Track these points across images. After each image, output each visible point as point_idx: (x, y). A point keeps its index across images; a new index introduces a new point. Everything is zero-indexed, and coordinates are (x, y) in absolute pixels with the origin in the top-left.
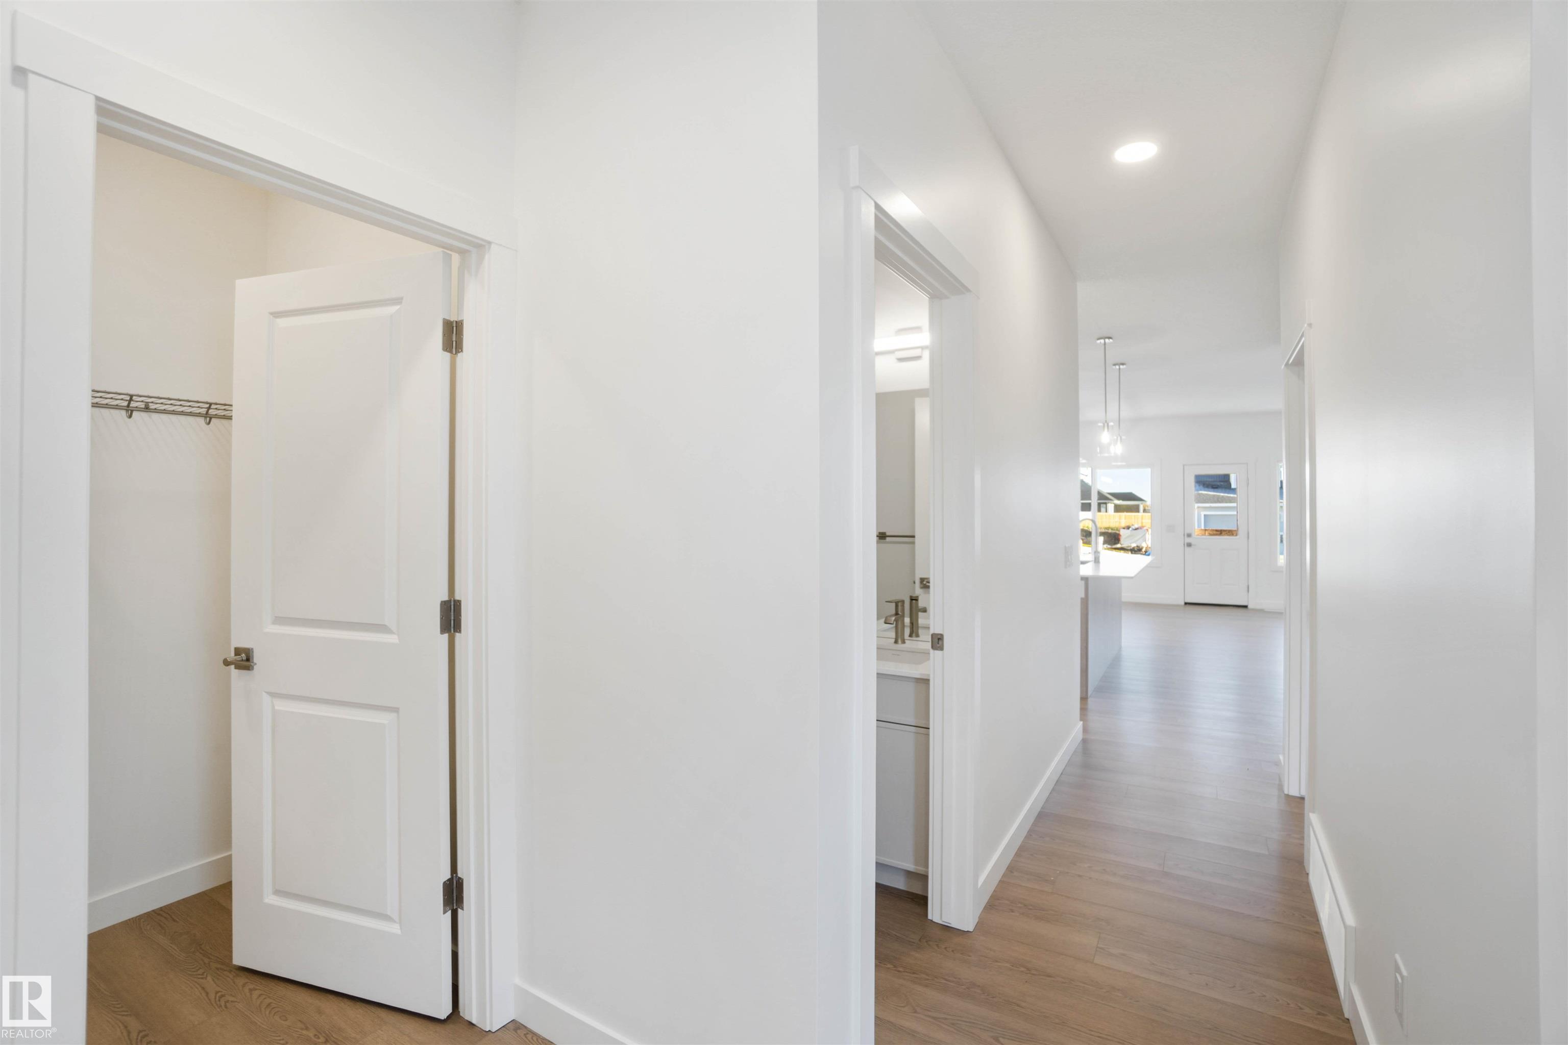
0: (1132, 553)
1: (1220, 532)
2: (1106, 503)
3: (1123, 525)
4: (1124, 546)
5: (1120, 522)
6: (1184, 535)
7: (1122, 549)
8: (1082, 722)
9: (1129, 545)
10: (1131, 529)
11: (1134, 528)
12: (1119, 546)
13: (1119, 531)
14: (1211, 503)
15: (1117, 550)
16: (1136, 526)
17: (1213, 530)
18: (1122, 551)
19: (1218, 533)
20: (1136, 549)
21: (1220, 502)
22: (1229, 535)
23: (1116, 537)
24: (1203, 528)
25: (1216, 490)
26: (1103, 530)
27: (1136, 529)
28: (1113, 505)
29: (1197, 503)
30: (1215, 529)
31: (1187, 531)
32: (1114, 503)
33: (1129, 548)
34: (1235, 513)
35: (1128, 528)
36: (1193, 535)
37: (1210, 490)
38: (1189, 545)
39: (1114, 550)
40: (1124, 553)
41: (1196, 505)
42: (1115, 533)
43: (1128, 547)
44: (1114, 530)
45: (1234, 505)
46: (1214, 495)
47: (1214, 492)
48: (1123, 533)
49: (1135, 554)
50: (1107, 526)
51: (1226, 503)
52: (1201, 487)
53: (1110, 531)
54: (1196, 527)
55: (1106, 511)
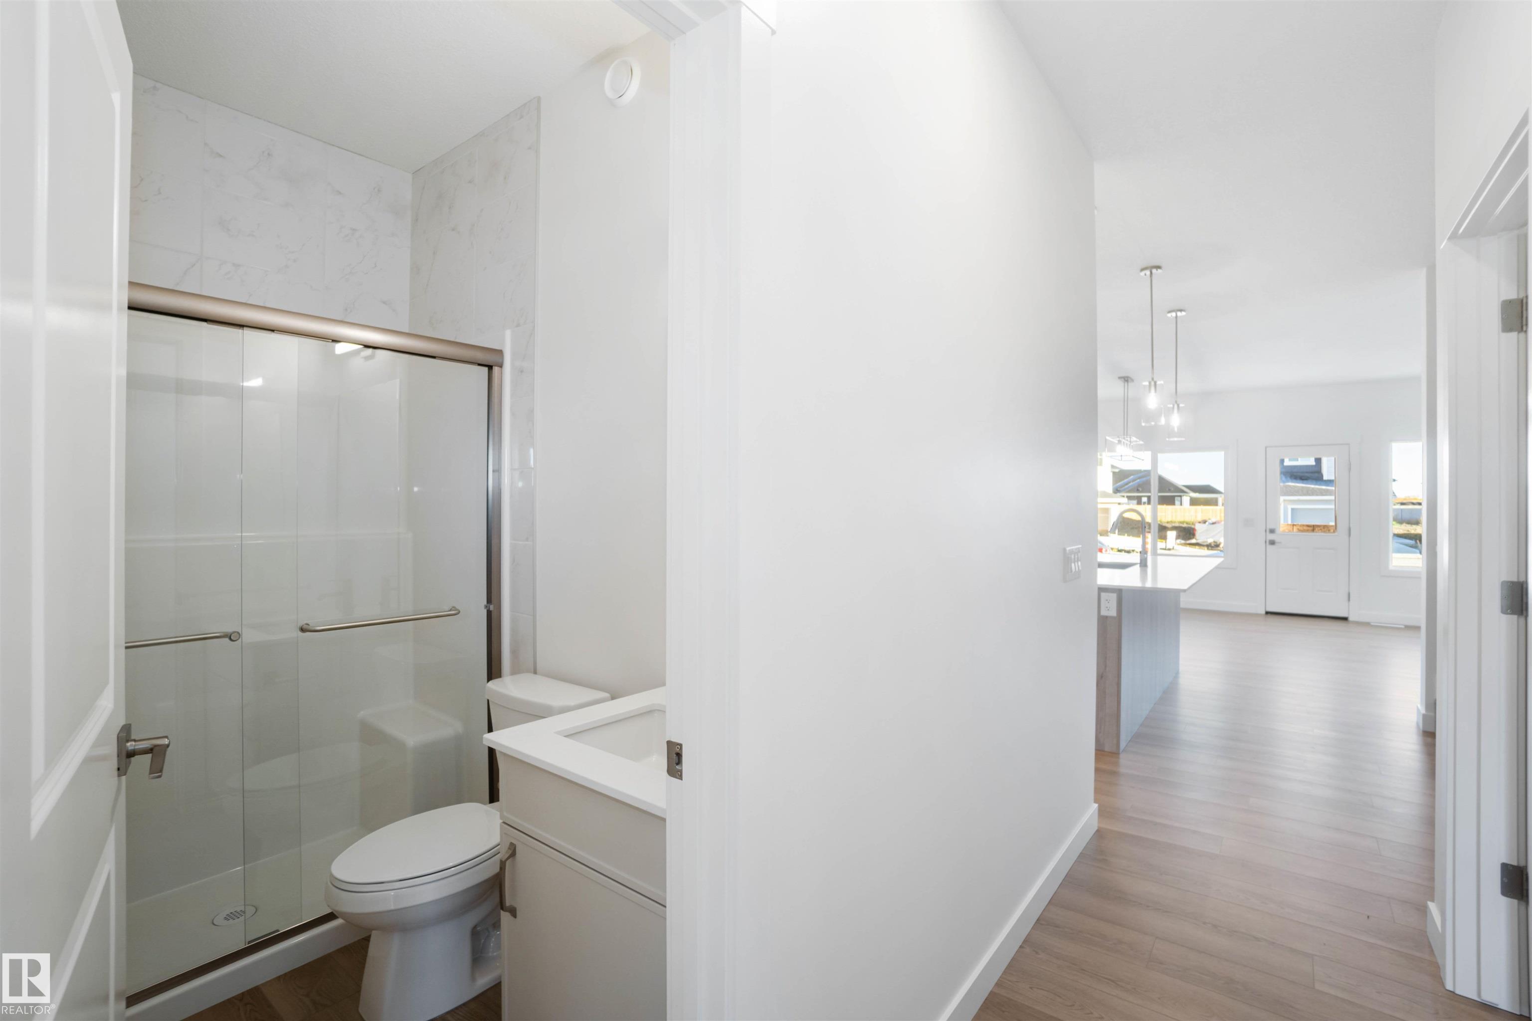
0: (1208, 549)
1: (1313, 528)
2: (1181, 496)
3: (1200, 519)
4: (1199, 541)
5: (1196, 516)
6: (1266, 531)
7: (1197, 544)
8: (1096, 805)
9: (1206, 540)
10: (1207, 523)
11: (1211, 522)
12: (1193, 541)
13: (1195, 525)
14: (1301, 495)
15: (1191, 546)
16: (1214, 520)
17: (1303, 525)
18: (1197, 547)
19: (1311, 529)
20: (1213, 545)
21: (1309, 495)
22: (1324, 532)
23: (1191, 532)
24: (1290, 522)
25: (1305, 481)
26: (1177, 525)
27: (1213, 523)
28: (1188, 498)
29: (1283, 495)
30: (1305, 523)
31: (1270, 526)
32: (1190, 496)
33: (1205, 544)
34: (1333, 507)
35: (1205, 522)
36: (1277, 531)
37: (1299, 481)
38: (1272, 543)
39: (1188, 546)
40: (1200, 549)
41: (1282, 498)
42: (1191, 528)
43: (1204, 542)
44: (1190, 524)
45: (1332, 498)
46: (1303, 487)
47: (1303, 483)
48: (1199, 528)
49: (1212, 550)
50: (1182, 520)
51: (1317, 495)
52: (1289, 478)
53: (1185, 525)
54: (1282, 522)
55: (1181, 504)
